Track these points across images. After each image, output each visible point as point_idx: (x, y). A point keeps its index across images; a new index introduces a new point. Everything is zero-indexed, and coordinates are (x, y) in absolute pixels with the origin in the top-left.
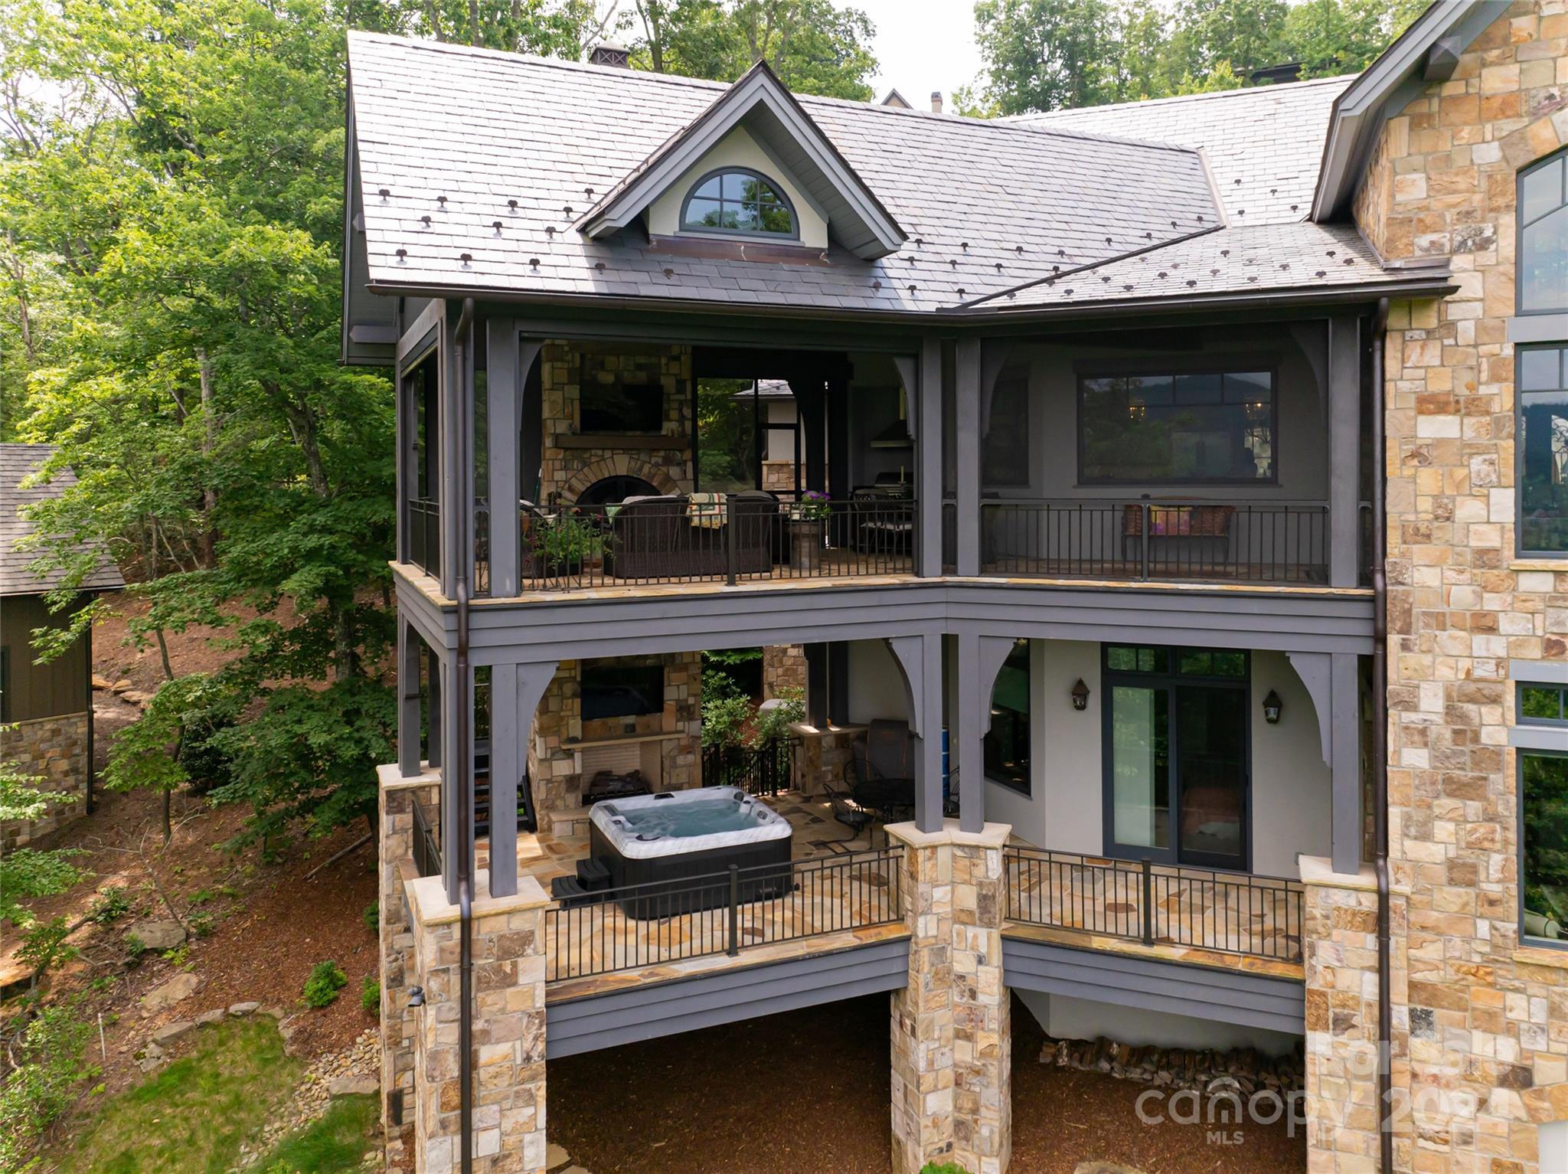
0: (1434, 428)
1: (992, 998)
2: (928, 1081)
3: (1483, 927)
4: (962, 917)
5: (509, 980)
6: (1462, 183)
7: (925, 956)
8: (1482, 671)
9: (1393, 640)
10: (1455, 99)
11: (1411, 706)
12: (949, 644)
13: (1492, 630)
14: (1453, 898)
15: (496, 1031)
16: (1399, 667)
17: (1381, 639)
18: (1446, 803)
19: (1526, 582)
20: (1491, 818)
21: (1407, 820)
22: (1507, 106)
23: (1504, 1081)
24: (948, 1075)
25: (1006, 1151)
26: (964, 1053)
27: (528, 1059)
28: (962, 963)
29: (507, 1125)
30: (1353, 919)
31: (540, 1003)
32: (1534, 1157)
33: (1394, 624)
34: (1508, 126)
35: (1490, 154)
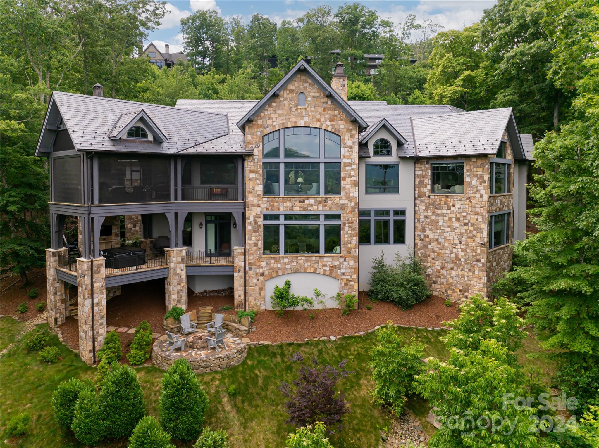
0: (252, 175)
1: (184, 276)
2: (172, 293)
3: (258, 252)
4: (179, 263)
5: (99, 272)
6: (255, 137)
7: (172, 270)
8: (259, 213)
9: (247, 209)
10: (254, 124)
11: (249, 219)
12: (176, 214)
13: (260, 207)
14: (254, 249)
15: (97, 281)
16: (247, 213)
17: (245, 209)
18: (254, 234)
19: (264, 199)
20: (259, 236)
21: (248, 237)
22: (261, 126)
23: (261, 276)
24: (176, 292)
25: (187, 304)
26: (179, 287)
27: (102, 286)
28: (179, 271)
29: (99, 298)
30: (241, 254)
31: (104, 276)
32: (264, 286)
33: (247, 206)
34: (261, 129)
35: (259, 133)
